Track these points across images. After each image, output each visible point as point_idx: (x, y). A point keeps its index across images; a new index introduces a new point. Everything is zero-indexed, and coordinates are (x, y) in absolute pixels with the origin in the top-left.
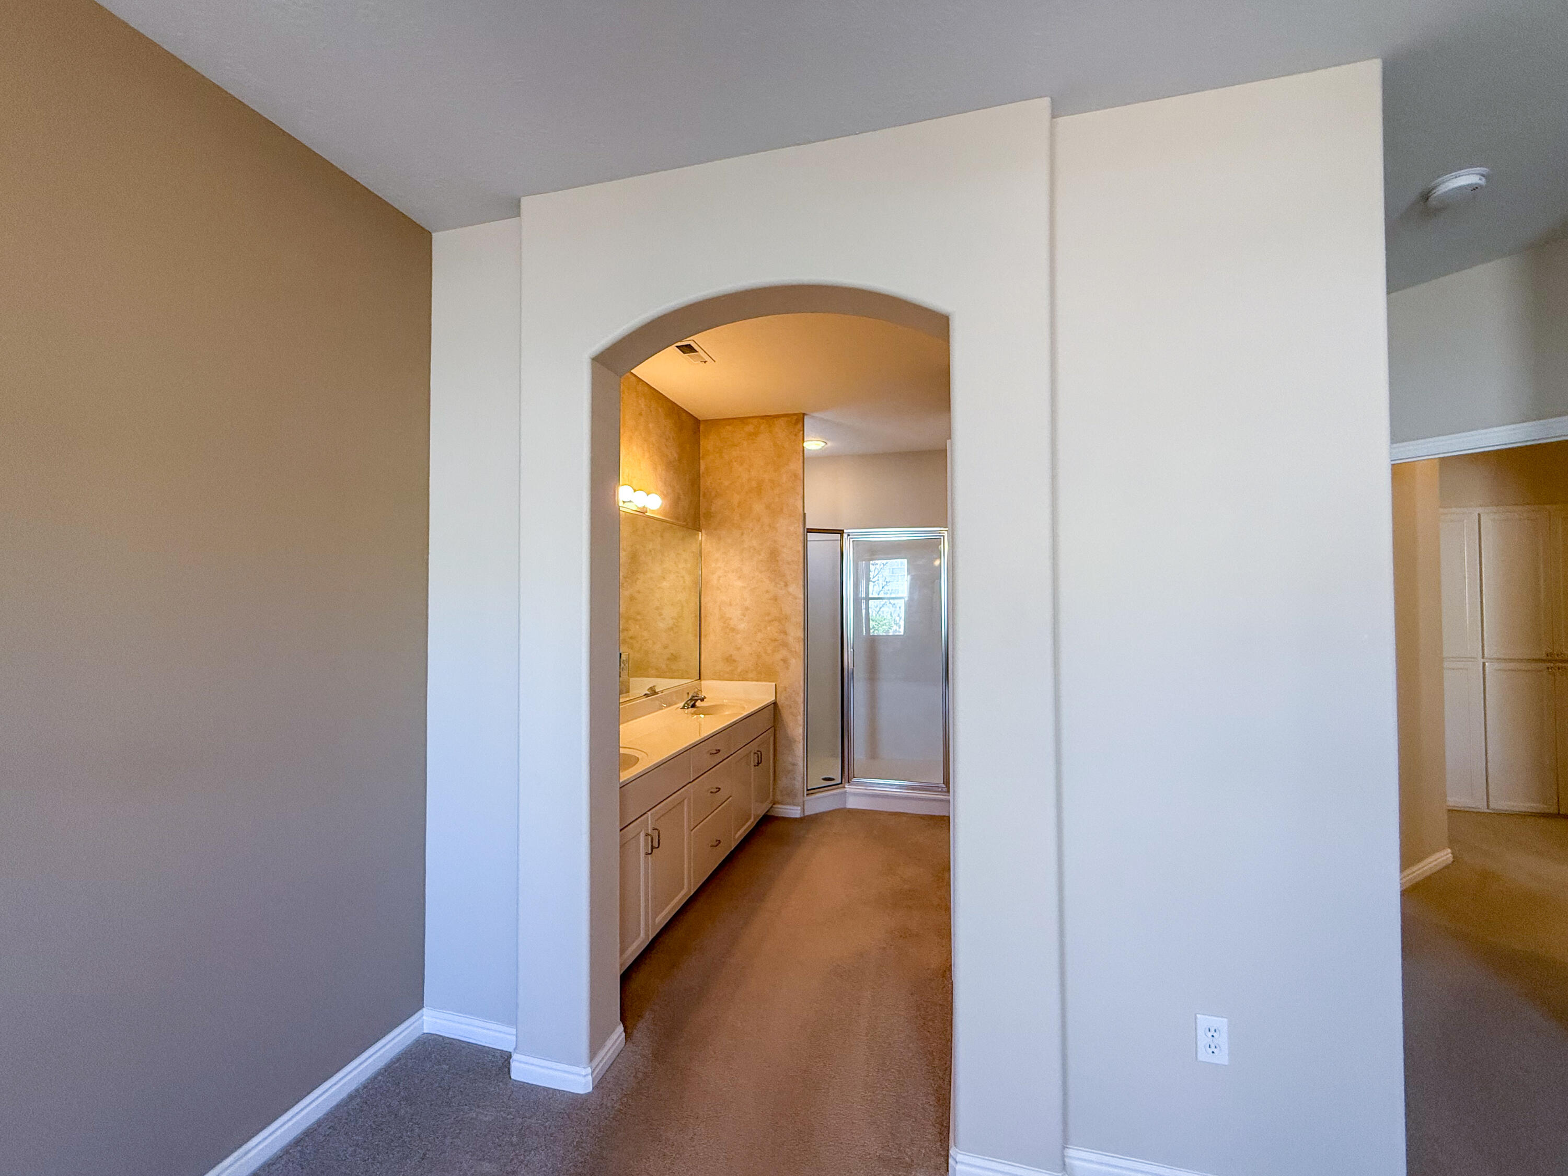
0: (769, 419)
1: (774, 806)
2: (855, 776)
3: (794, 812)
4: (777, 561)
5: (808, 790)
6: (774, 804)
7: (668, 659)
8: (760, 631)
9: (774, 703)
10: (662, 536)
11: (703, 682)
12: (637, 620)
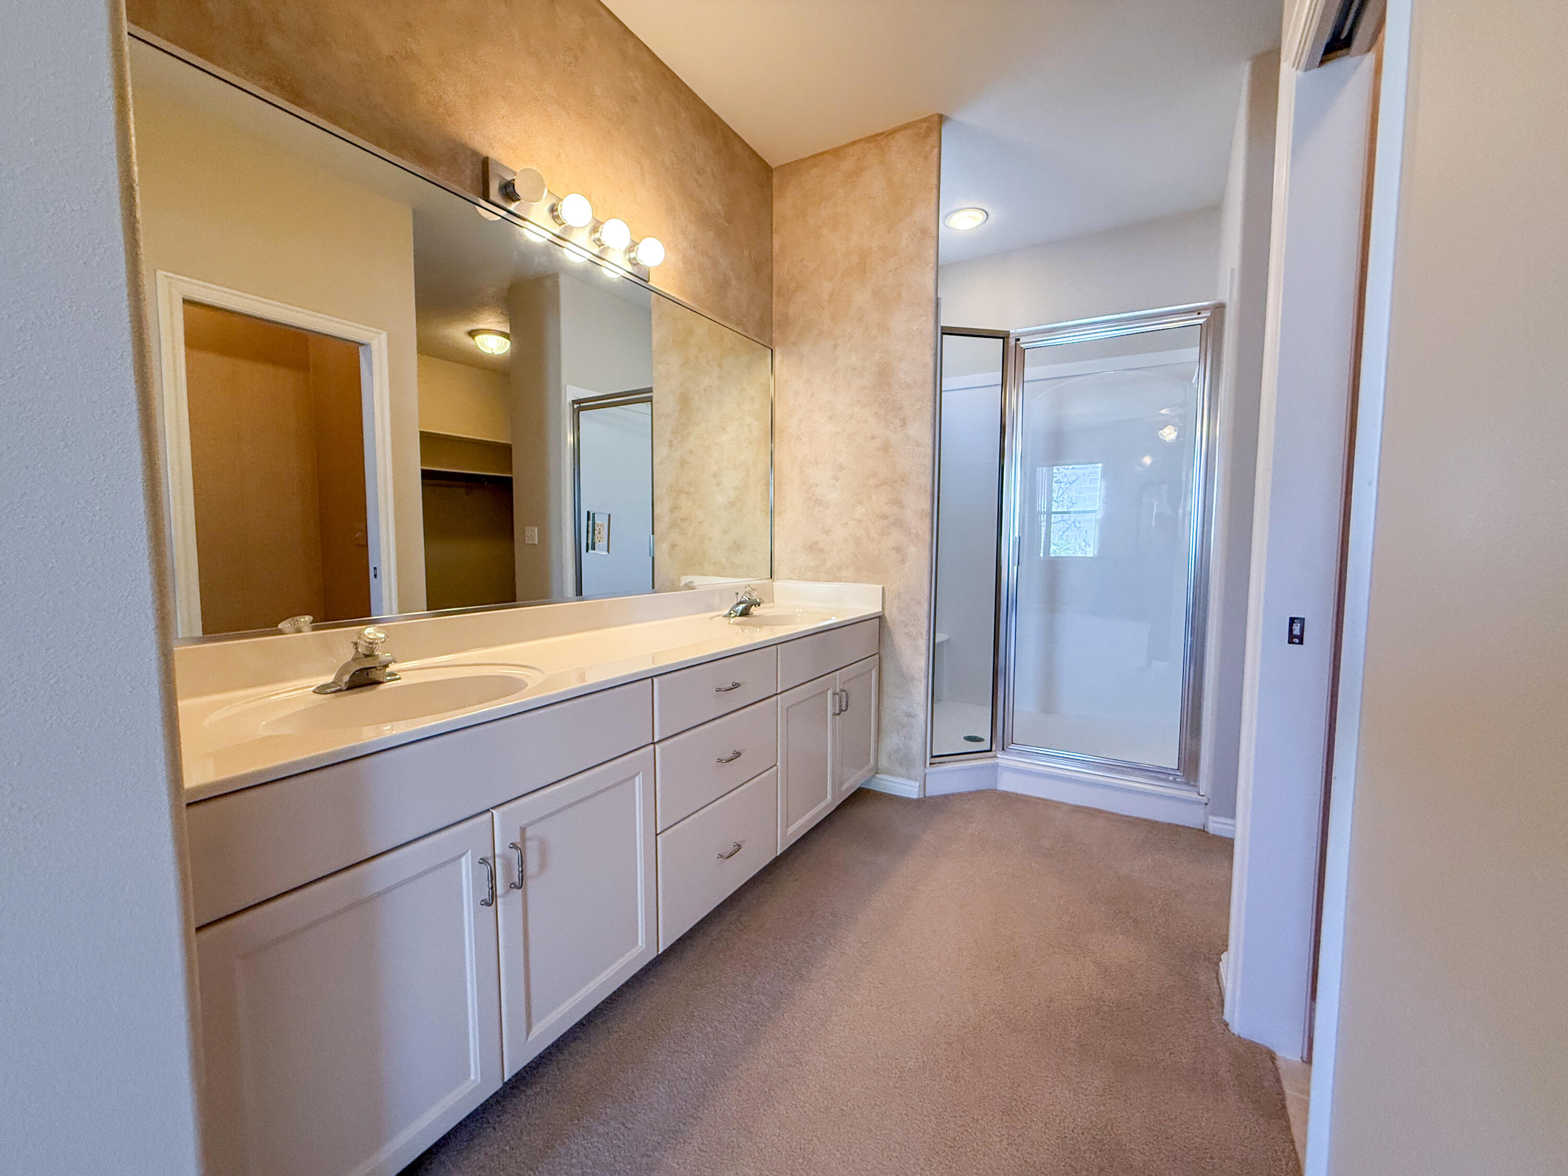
0: (880, 139)
1: (877, 776)
2: (1014, 742)
3: (908, 788)
4: (890, 384)
5: (932, 757)
6: (877, 773)
7: (729, 549)
8: (860, 502)
9: (879, 617)
10: (720, 366)
11: (774, 583)
12: (688, 494)
